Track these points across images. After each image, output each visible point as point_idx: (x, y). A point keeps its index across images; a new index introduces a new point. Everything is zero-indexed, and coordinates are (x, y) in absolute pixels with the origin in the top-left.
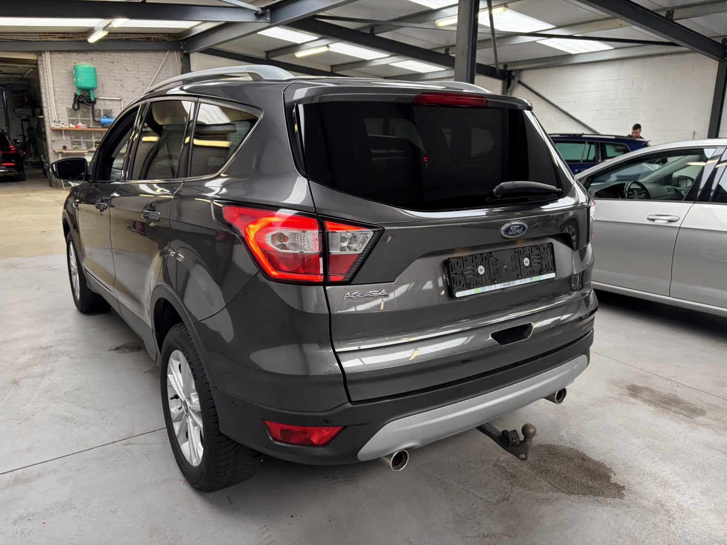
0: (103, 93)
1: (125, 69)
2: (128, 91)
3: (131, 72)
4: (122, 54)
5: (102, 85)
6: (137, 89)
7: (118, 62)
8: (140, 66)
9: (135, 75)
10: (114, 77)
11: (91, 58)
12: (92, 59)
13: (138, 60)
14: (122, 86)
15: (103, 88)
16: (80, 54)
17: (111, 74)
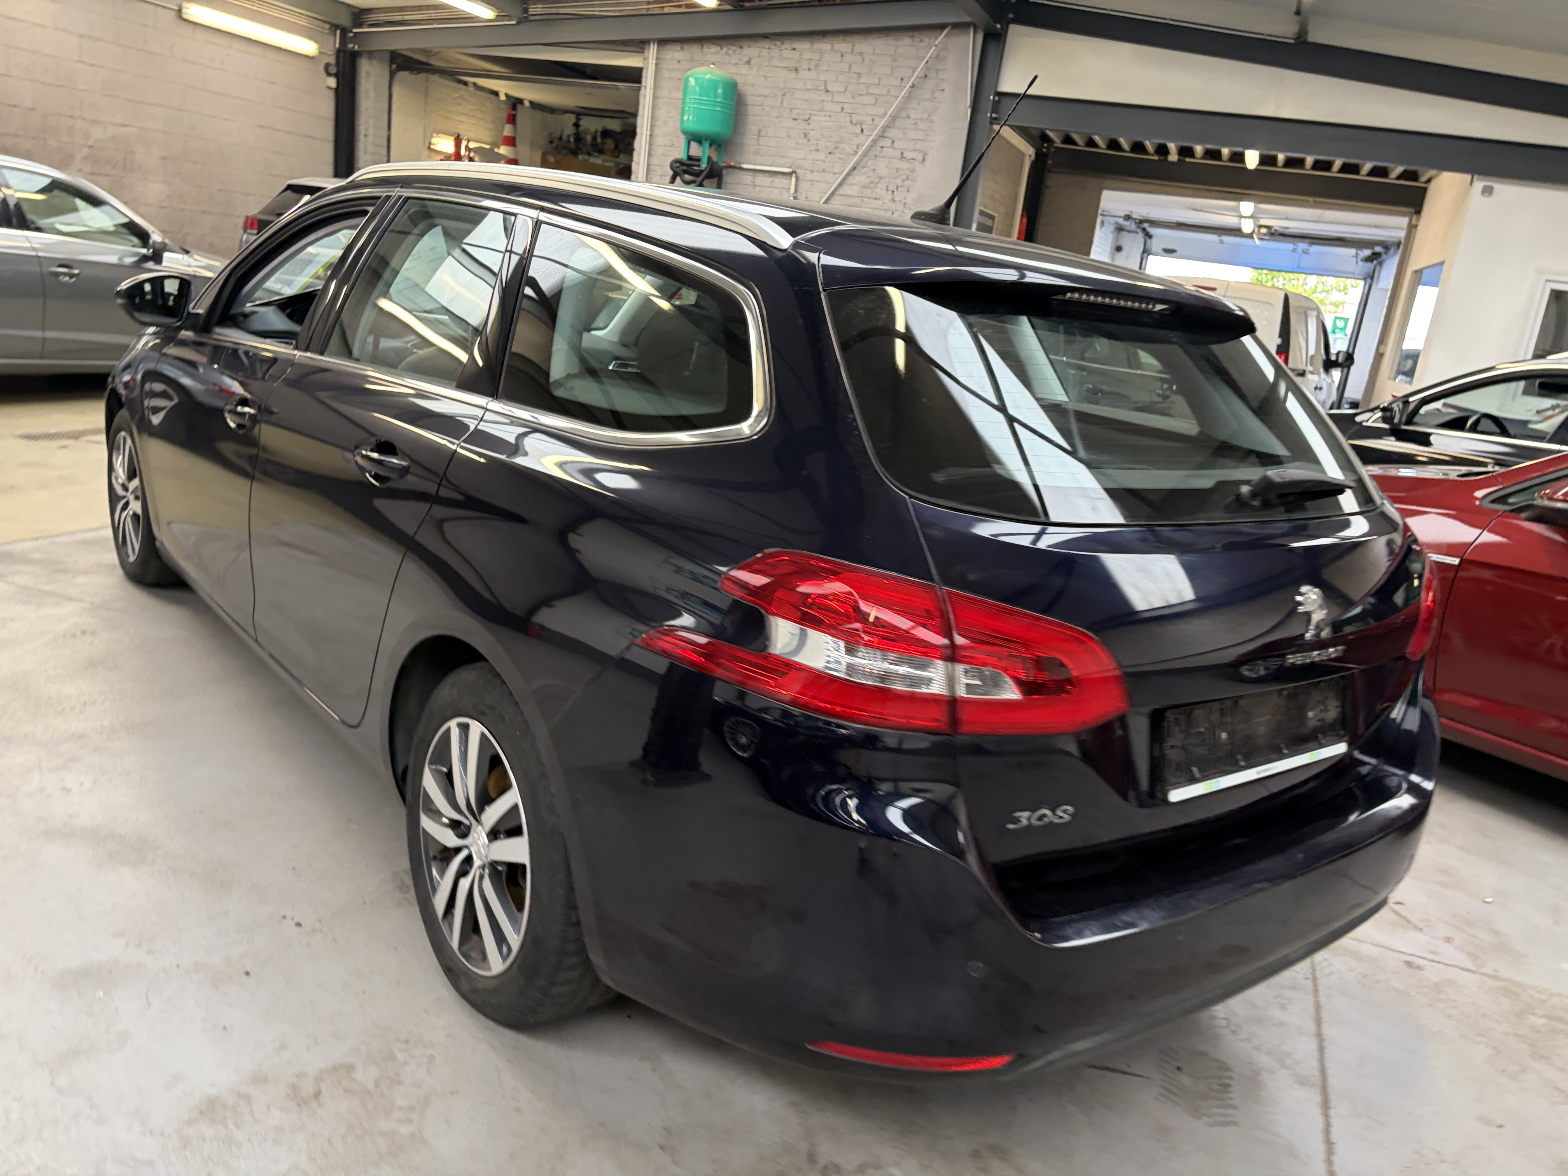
1: (822, 88)
2: (818, 150)
3: (837, 98)
5: (760, 131)
6: (844, 146)
7: (809, 69)
8: (863, 80)
9: (845, 106)
10: (791, 110)
11: (746, 59)
12: (748, 62)
13: (863, 60)
14: (805, 135)
17: (785, 104)
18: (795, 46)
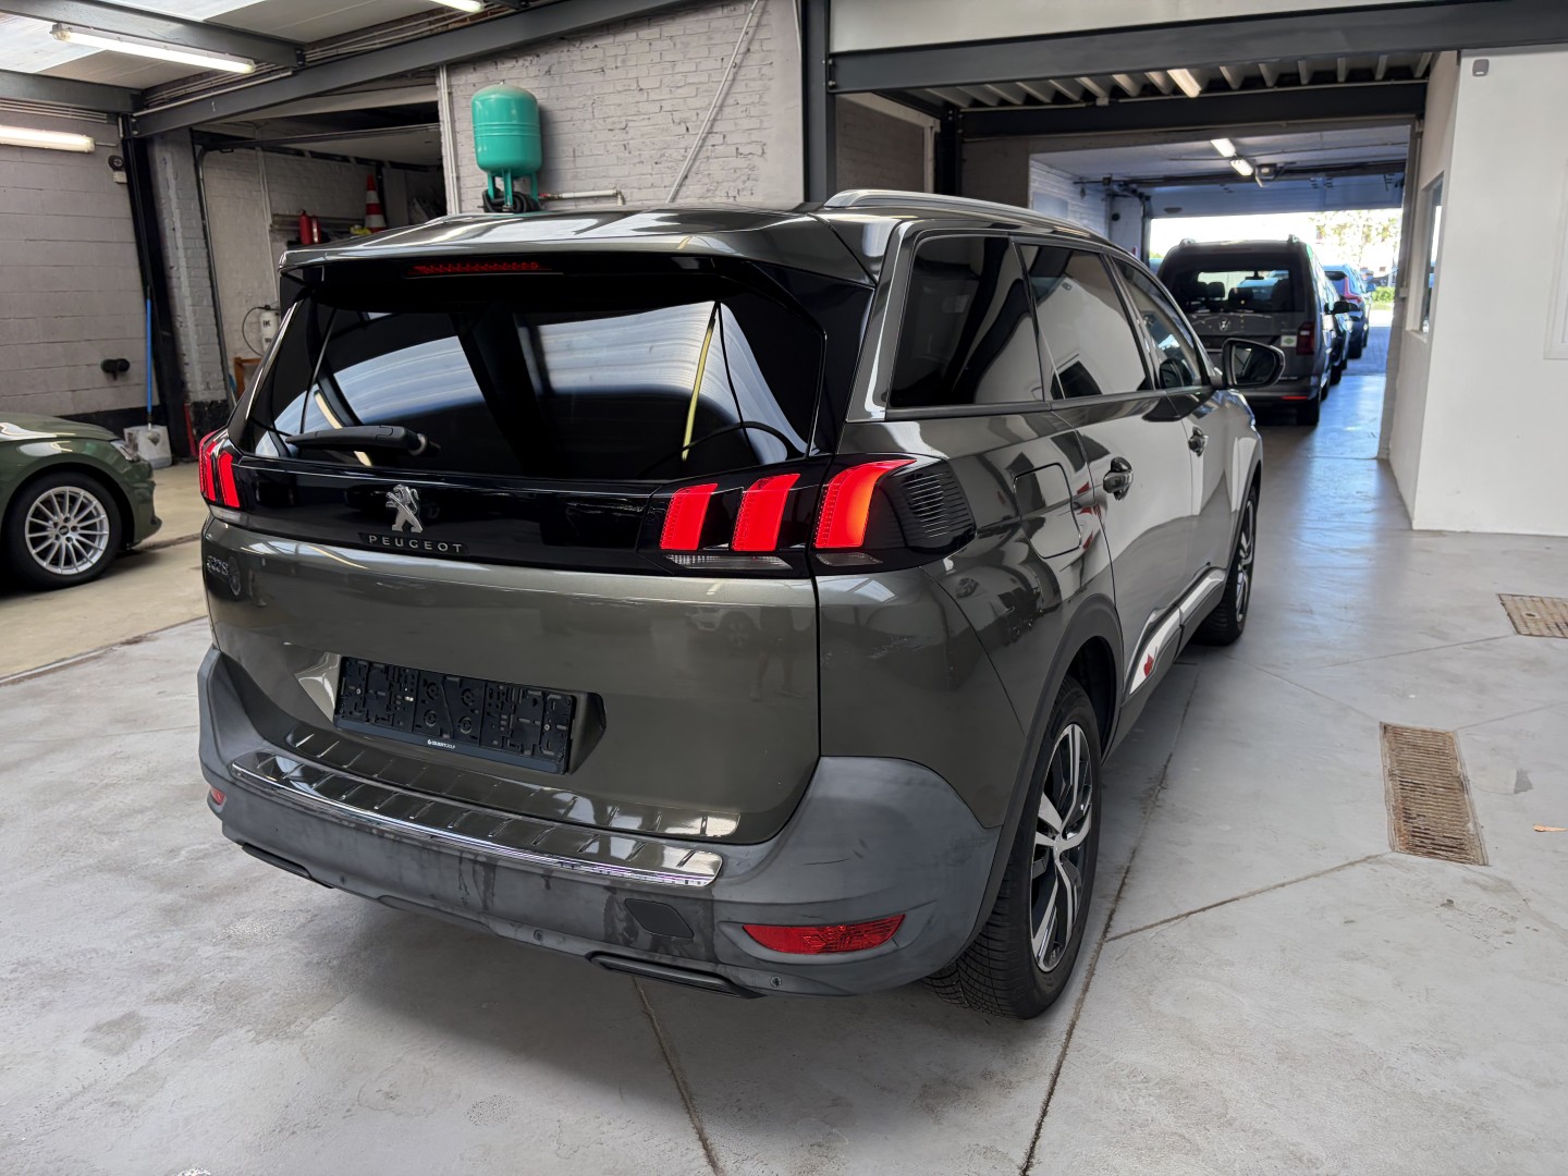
0: (575, 177)
1: (634, 86)
2: (642, 162)
3: (653, 96)
4: (629, 36)
5: (574, 151)
6: (670, 151)
7: (616, 67)
8: (680, 68)
9: (664, 103)
10: (605, 119)
11: (546, 68)
12: (548, 72)
13: (675, 45)
14: (625, 147)
15: (574, 161)
16: (521, 62)
17: (596, 114)
18: (597, 43)
